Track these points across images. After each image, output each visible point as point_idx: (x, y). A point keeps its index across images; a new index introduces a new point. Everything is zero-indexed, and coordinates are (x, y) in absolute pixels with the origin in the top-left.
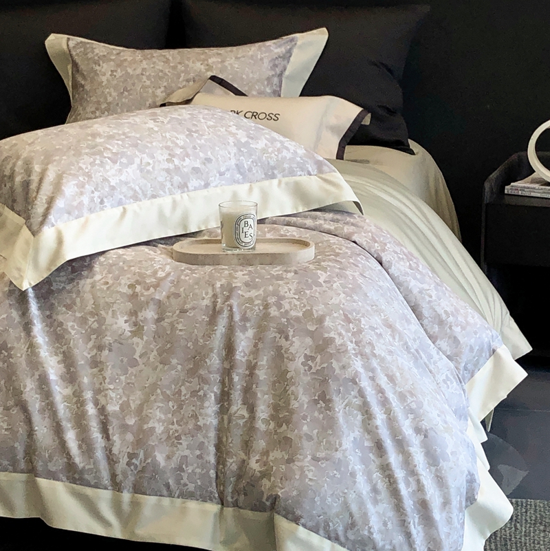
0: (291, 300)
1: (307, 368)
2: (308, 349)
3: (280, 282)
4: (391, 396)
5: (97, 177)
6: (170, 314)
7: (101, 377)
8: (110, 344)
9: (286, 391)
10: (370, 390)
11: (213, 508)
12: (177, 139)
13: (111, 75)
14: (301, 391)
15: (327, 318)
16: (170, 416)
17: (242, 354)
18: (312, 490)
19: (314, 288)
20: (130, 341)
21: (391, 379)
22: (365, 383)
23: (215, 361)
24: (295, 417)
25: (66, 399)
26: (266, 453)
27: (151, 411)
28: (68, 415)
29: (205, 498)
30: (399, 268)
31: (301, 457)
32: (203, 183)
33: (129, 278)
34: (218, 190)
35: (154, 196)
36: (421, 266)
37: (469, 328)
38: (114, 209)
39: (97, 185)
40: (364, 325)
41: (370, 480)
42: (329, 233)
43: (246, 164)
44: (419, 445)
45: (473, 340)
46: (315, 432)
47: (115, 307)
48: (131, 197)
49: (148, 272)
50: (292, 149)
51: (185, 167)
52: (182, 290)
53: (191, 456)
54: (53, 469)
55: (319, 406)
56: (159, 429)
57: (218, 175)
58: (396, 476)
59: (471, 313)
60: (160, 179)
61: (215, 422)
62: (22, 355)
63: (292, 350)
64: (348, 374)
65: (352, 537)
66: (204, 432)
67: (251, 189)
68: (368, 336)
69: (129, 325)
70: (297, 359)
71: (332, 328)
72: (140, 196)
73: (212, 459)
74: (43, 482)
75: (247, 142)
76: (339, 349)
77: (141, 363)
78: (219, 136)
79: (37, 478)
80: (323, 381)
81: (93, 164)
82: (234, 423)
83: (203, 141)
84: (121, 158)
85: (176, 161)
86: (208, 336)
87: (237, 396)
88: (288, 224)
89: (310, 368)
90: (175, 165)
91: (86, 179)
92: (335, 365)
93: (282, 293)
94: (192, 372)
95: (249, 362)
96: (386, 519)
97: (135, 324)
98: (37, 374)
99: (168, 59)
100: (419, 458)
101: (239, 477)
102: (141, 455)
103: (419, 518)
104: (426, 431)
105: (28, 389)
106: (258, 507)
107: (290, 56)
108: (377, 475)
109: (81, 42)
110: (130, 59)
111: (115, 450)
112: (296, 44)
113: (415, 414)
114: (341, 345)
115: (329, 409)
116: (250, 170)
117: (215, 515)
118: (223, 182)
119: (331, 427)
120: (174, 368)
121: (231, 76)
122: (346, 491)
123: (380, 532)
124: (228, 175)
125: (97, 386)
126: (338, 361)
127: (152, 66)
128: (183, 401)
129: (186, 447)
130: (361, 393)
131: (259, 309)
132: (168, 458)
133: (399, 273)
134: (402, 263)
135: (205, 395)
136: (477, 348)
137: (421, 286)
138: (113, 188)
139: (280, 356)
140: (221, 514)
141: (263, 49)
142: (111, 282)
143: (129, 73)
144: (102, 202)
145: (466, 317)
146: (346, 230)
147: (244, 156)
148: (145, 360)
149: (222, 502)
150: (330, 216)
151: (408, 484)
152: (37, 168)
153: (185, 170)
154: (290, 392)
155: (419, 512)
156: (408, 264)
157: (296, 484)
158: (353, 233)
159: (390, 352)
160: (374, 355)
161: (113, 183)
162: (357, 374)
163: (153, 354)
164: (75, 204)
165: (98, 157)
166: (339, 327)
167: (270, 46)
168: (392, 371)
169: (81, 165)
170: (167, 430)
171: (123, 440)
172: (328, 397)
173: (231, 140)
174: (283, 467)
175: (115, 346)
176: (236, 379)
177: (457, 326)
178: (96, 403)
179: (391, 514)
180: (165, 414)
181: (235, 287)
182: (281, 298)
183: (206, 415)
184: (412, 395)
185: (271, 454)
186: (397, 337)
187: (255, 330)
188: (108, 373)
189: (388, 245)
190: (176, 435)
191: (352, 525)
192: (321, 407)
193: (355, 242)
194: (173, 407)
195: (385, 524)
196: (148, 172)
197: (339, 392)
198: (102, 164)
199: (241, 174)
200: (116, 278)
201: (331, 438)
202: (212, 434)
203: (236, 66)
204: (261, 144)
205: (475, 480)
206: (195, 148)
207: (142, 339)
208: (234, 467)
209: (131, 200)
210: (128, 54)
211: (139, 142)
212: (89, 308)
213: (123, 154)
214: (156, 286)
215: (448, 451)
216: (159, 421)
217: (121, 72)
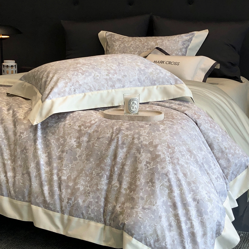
0: (144, 137)
1: (146, 167)
2: (148, 159)
3: (142, 129)
4: (183, 182)
5: (74, 80)
6: (93, 139)
7: (61, 164)
8: (67, 151)
9: (135, 176)
10: (174, 179)
11: (101, 225)
12: (113, 66)
13: (119, 46)
14: (142, 177)
15: (159, 146)
16: (87, 183)
17: (120, 159)
18: (140, 222)
19: (156, 132)
20: (75, 150)
21: (185, 175)
22: (172, 176)
23: (108, 161)
24: (138, 189)
25: (46, 172)
26: (123, 204)
27: (79, 180)
28: (46, 179)
29: (98, 221)
30: (205, 126)
31: (137, 207)
32: (122, 86)
33: (79, 123)
34: (129, 89)
35: (99, 90)
36: (216, 127)
37: (235, 156)
38: (80, 94)
39: (73, 83)
40: (176, 150)
41: (168, 220)
42: (175, 109)
43: (143, 78)
44: (194, 207)
45: (237, 161)
46: (145, 196)
47: (72, 135)
48: (88, 90)
49: (88, 121)
50: (164, 73)
51: (114, 78)
52: (100, 129)
53: (93, 202)
54: (38, 202)
55: (149, 184)
56: (82, 188)
57: (129, 82)
58: (181, 219)
59: (238, 149)
60: (103, 83)
61: (105, 188)
62: (31, 152)
63: (141, 159)
64: (165, 171)
65: (157, 246)
66: (100, 191)
67: (144, 89)
68: (177, 155)
69: (76, 143)
70: (142, 163)
71: (161, 150)
72: (93, 89)
73: (102, 204)
74: (34, 207)
75: (144, 69)
76: (162, 160)
77: (78, 160)
78: (132, 66)
79: (32, 205)
80: (152, 174)
81: (73, 75)
82: (113, 189)
83: (124, 68)
84: (86, 73)
85: (110, 75)
86: (107, 150)
87: (115, 177)
88: (158, 105)
89: (148, 167)
90: (110, 77)
91: (69, 81)
92: (159, 166)
93: (141, 133)
94: (98, 165)
95: (122, 162)
96: (174, 239)
97: (79, 143)
98: (36, 160)
99: (141, 41)
100: (193, 213)
101: (112, 213)
102: (73, 199)
103: (190, 240)
104: (199, 200)
105: (31, 167)
106: (118, 228)
107: (191, 40)
108: (172, 219)
109: (111, 34)
110: (127, 40)
111: (63, 196)
112: (194, 36)
113: (194, 192)
114: (163, 158)
115: (153, 186)
116: (144, 81)
117: (102, 229)
118: (132, 86)
119: (153, 194)
120: (91, 163)
121: (165, 48)
122: (156, 224)
123: (171, 245)
124: (134, 83)
125: (59, 168)
126: (161, 165)
127: (135, 43)
128: (93, 177)
129: (92, 197)
130: (169, 181)
131: (130, 140)
132: (84, 201)
133: (204, 129)
134: (207, 125)
135: (102, 175)
136: (239, 164)
137: (214, 135)
138: (80, 85)
139: (136, 161)
140: (104, 229)
141: (180, 37)
142: (72, 124)
143: (126, 46)
144: (75, 91)
145: (235, 150)
146: (183, 109)
147: (142, 75)
148: (80, 158)
149: (105, 223)
150: (177, 102)
151: (186, 224)
152: (51, 75)
153: (114, 79)
154: (137, 177)
155: (191, 237)
156: (210, 125)
157: (133, 219)
158: (186, 110)
159: (187, 163)
160: (179, 164)
161: (80, 83)
162: (168, 172)
163: (84, 156)
164: (62, 91)
165: (76, 72)
166: (164, 150)
167: (183, 36)
168: (186, 171)
169: (68, 75)
170: (84, 190)
171: (66, 192)
172: (153, 181)
173: (137, 68)
174: (129, 211)
175: (69, 151)
176: (116, 169)
177: (230, 154)
178: (58, 175)
179: (177, 237)
180: (85, 182)
181: (122, 129)
182: (141, 135)
183: (102, 184)
184: (194, 183)
185: (126, 204)
186: (193, 157)
187: (127, 149)
188: (64, 163)
189: (202, 116)
190: (88, 192)
191: (157, 240)
192: (150, 185)
193: (186, 114)
194: (89, 179)
195: (173, 241)
196: (97, 79)
197: (159, 179)
198: (77, 75)
199: (140, 82)
200: (75, 123)
201: (152, 200)
202: (104, 193)
203: (168, 44)
204: (150, 70)
205: (221, 225)
206: (120, 70)
207: (80, 149)
208: (111, 208)
209: (89, 91)
210: (126, 38)
211: (95, 67)
212: (61, 134)
213: (87, 71)
214: (89, 127)
215: (208, 211)
216: (82, 185)
217: (123, 45)
